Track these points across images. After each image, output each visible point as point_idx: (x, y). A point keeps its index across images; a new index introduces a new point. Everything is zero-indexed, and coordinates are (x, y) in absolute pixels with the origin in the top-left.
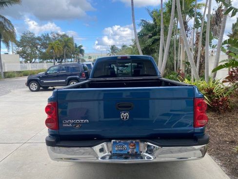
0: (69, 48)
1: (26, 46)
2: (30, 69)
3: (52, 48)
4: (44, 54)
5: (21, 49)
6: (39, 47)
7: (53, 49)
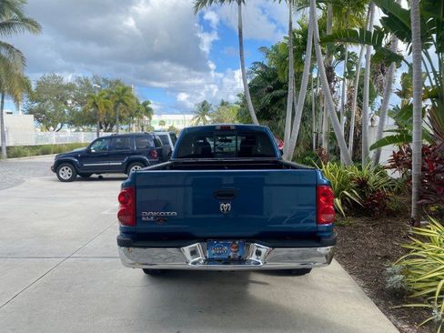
0: (126, 105)
1: (46, 100)
2: (54, 143)
3: (95, 104)
4: (79, 115)
5: (36, 104)
6: (70, 102)
7: (97, 106)
